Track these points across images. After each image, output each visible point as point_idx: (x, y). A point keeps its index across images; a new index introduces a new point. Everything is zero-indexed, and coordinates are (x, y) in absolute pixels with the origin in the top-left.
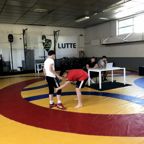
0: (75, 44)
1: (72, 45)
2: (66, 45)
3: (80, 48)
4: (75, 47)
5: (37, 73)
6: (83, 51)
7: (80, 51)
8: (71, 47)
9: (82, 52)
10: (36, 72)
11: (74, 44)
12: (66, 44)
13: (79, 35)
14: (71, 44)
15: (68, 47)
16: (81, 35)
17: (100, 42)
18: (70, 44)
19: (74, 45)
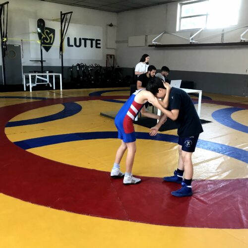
0: (100, 40)
1: (94, 42)
2: (83, 42)
3: (107, 48)
4: (98, 46)
5: (27, 92)
6: (114, 55)
7: (107, 55)
8: (92, 46)
9: (111, 56)
10: (25, 90)
11: (97, 40)
12: (83, 39)
13: (107, 25)
14: (92, 40)
15: (85, 46)
16: (111, 25)
17: (146, 40)
18: (89, 39)
19: (96, 43)
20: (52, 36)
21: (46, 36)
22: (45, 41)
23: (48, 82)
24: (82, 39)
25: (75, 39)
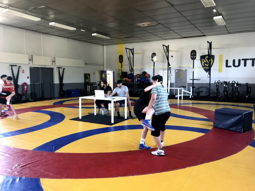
8: (253, 65)
14: (253, 60)
15: (245, 66)
20: (212, 60)
21: (206, 61)
22: (206, 65)
23: (191, 94)
24: (241, 59)
25: (234, 61)
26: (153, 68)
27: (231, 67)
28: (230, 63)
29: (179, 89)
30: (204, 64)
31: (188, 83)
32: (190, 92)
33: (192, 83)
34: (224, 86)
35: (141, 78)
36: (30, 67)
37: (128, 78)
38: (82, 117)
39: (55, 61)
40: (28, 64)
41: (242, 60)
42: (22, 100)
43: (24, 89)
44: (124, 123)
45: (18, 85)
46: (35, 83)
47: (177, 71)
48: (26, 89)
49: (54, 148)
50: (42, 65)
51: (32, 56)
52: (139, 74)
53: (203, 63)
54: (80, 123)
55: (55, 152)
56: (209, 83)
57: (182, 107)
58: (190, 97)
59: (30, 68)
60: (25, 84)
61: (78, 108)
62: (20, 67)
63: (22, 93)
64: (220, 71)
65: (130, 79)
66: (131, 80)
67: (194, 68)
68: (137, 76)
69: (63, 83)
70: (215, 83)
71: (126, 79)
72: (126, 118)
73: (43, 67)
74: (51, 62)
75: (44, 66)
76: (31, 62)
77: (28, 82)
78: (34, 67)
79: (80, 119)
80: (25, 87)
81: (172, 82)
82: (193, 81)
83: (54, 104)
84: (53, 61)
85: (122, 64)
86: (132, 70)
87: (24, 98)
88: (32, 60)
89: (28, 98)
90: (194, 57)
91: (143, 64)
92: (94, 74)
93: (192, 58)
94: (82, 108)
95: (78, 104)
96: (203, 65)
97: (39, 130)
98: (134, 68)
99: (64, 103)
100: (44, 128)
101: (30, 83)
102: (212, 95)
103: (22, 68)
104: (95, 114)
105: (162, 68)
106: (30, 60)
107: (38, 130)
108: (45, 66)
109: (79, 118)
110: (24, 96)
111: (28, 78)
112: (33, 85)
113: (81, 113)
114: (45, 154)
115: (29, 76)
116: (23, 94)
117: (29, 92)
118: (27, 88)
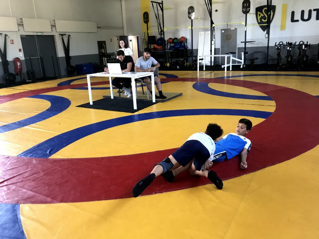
2: (314, 13)
15: (317, 19)
20: (272, 13)
21: (264, 16)
22: (263, 20)
23: (243, 63)
24: (312, 10)
25: (303, 12)
26: (191, 28)
27: (298, 21)
28: (298, 16)
29: (226, 56)
30: (261, 19)
31: (238, 48)
32: (241, 59)
33: (244, 46)
34: (287, 50)
35: (175, 43)
36: (20, 35)
37: (158, 45)
38: (93, 102)
39: (55, 26)
40: (18, 30)
41: (314, 10)
42: (17, 81)
43: (17, 67)
44: (152, 108)
45: (7, 61)
46: (31, 58)
47: (223, 31)
48: (19, 66)
49: (49, 151)
50: (37, 32)
51: (21, 19)
52: (171, 38)
53: (259, 18)
54: (92, 110)
55: (50, 158)
56: (267, 46)
57: (230, 82)
58: (241, 67)
59: (21, 37)
60: (17, 59)
61: (87, 89)
62: (7, 35)
63: (15, 71)
64: (283, 27)
65: (160, 45)
66: (161, 47)
67: (247, 26)
68: (170, 40)
69: (70, 56)
70: (275, 45)
71: (155, 46)
72: (154, 101)
73: (39, 34)
74: (50, 27)
75: (40, 32)
76: (21, 28)
77: (21, 56)
78: (26, 35)
79: (91, 105)
80: (19, 64)
81: (216, 47)
82: (245, 44)
83: (59, 85)
84: (52, 26)
85: (147, 26)
86: (162, 32)
87: (18, 79)
88: (23, 25)
89: (24, 79)
90: (246, 10)
91: (176, 23)
92: (111, 41)
93: (244, 12)
94: (92, 89)
95: (87, 84)
96: (259, 21)
97: (33, 124)
98: (164, 30)
99: (71, 84)
100: (39, 122)
101: (25, 57)
102: (269, 63)
103: (9, 37)
104: (112, 98)
105: (203, 28)
106: (19, 25)
107: (31, 124)
108: (42, 32)
109: (89, 103)
110: (18, 76)
111: (20, 50)
112: (28, 61)
113: (91, 96)
114: (34, 162)
115: (21, 48)
116: (17, 74)
117: (25, 70)
118: (21, 65)
